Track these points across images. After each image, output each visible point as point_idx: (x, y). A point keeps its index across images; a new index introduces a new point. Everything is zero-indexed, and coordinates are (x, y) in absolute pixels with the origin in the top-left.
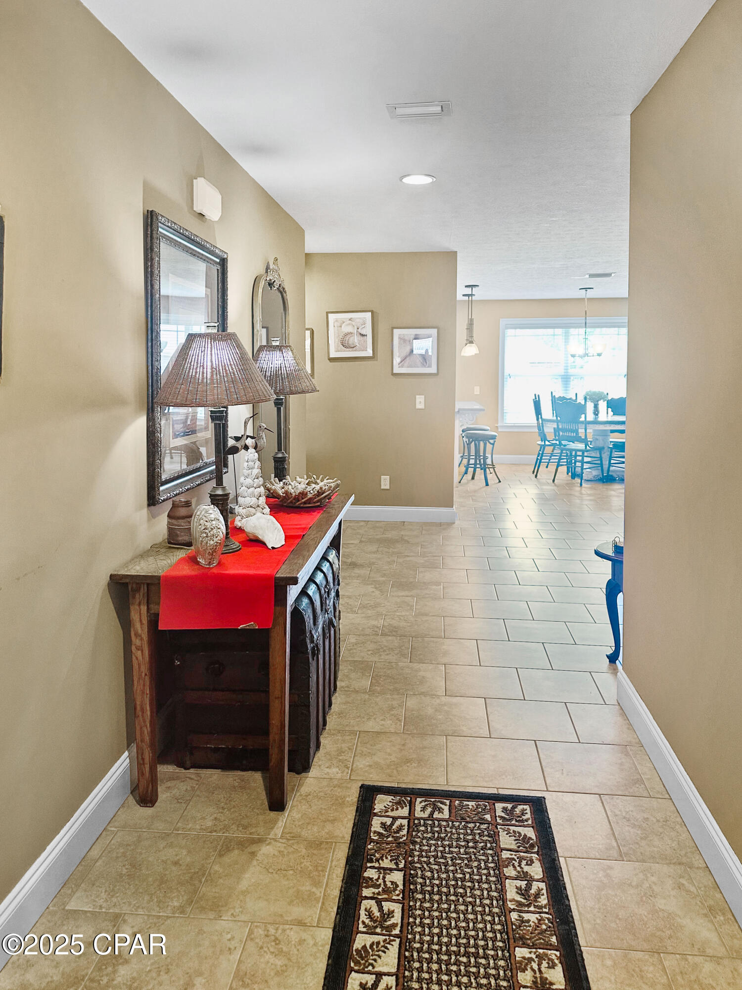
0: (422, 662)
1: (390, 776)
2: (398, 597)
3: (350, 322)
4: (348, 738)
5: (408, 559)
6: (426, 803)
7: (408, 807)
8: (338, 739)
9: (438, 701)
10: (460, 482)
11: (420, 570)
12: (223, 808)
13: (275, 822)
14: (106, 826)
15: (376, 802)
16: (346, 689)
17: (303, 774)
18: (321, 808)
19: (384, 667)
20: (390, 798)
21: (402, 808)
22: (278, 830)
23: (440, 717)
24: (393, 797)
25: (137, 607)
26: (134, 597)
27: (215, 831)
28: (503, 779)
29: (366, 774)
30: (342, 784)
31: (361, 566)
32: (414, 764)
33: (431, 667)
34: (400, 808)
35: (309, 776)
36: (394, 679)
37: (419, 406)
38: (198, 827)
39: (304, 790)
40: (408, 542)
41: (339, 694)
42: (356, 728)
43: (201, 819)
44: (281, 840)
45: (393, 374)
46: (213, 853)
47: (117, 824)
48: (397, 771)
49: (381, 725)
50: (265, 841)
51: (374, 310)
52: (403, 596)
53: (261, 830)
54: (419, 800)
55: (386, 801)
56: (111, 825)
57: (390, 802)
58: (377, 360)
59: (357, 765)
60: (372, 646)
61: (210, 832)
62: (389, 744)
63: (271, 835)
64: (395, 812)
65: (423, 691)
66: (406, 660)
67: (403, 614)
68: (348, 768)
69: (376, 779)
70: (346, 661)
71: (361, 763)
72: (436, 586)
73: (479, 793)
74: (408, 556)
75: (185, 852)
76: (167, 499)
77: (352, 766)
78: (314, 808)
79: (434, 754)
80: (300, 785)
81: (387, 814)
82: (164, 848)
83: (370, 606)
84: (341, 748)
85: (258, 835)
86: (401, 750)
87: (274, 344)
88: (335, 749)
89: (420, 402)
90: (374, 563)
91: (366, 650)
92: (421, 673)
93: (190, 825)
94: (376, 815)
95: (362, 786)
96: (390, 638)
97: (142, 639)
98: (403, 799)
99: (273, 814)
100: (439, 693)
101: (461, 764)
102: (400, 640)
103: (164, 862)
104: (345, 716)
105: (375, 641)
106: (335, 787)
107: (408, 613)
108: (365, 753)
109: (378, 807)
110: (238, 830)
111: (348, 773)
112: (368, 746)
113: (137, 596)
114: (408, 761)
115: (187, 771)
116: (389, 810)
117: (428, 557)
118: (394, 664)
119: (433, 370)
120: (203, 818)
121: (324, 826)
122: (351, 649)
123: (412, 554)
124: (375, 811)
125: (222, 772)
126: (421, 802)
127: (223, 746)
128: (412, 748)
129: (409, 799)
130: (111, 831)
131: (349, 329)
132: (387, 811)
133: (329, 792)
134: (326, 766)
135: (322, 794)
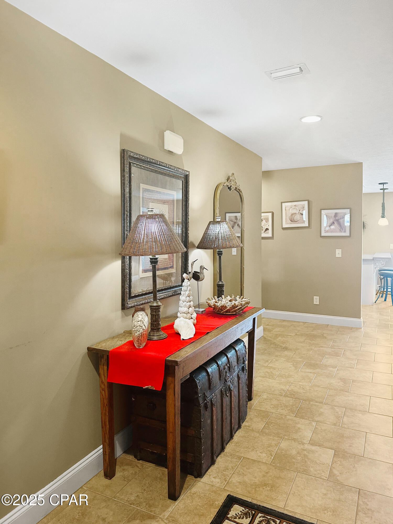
0: (302, 418)
1: (249, 493)
2: (305, 372)
3: (295, 207)
4: (235, 460)
5: (322, 348)
6: (264, 518)
7: (251, 518)
8: (228, 460)
9: (302, 447)
10: (375, 302)
11: (326, 357)
12: (145, 490)
13: (167, 507)
14: (83, 486)
15: (232, 509)
16: (247, 428)
17: (198, 479)
18: (198, 505)
19: (277, 417)
20: (242, 508)
21: (247, 518)
22: (167, 514)
23: (299, 458)
24: (244, 509)
25: (102, 367)
26: (101, 361)
27: (134, 504)
28: (325, 513)
29: (235, 487)
30: (218, 491)
31: (290, 350)
32: (268, 488)
33: (307, 422)
34: (245, 518)
35: (201, 481)
36: (280, 426)
37: (337, 256)
38: (126, 499)
39: (194, 490)
40: (326, 338)
41: (242, 430)
42: (242, 455)
43: (130, 494)
44: (165, 521)
45: (321, 237)
46: (125, 518)
47: (88, 486)
48: (255, 490)
49: (258, 456)
50: (157, 519)
51: (310, 200)
52: (308, 372)
53: (157, 510)
54: (260, 515)
55: (238, 510)
56: (85, 485)
57: (241, 511)
58: (311, 229)
59: (232, 480)
60: (275, 402)
61: (130, 504)
62: (258, 470)
63: (161, 515)
64: (241, 520)
65: (295, 437)
66: (293, 415)
67: (304, 384)
68: (226, 481)
69: (240, 493)
70: (256, 409)
71: (235, 479)
72: (333, 368)
73: (302, 520)
74: (322, 347)
75: (111, 513)
76: (132, 307)
77: (229, 480)
78: (194, 503)
79: (284, 484)
80: (193, 486)
81: (235, 520)
82: (103, 507)
83: (285, 376)
84: (228, 466)
85: (154, 513)
86: (264, 476)
87: (217, 220)
88: (224, 466)
89: (339, 253)
90: (298, 349)
91: (270, 404)
92: (299, 426)
93: (123, 497)
94: (228, 519)
95: (229, 496)
96: (289, 399)
97: (104, 385)
98: (250, 511)
99: (169, 501)
100: (305, 442)
101: (299, 495)
102: (294, 401)
103: (99, 517)
104: (239, 445)
105: (278, 399)
106: (212, 492)
107: (307, 384)
108: (240, 473)
109: (232, 513)
110: (145, 507)
111: (224, 484)
112: (245, 468)
113: (102, 360)
114: (266, 485)
115: (138, 461)
116: (238, 517)
117: (334, 348)
118: (284, 416)
119: (347, 234)
120: (131, 494)
121: (194, 518)
122: (262, 402)
123: (325, 346)
124: (228, 516)
125: (155, 466)
126: (260, 517)
127: (156, 452)
128: (271, 476)
129: (254, 512)
130: (84, 489)
131: (294, 211)
132: (236, 518)
133: (207, 495)
134: (214, 476)
135: (202, 495)
